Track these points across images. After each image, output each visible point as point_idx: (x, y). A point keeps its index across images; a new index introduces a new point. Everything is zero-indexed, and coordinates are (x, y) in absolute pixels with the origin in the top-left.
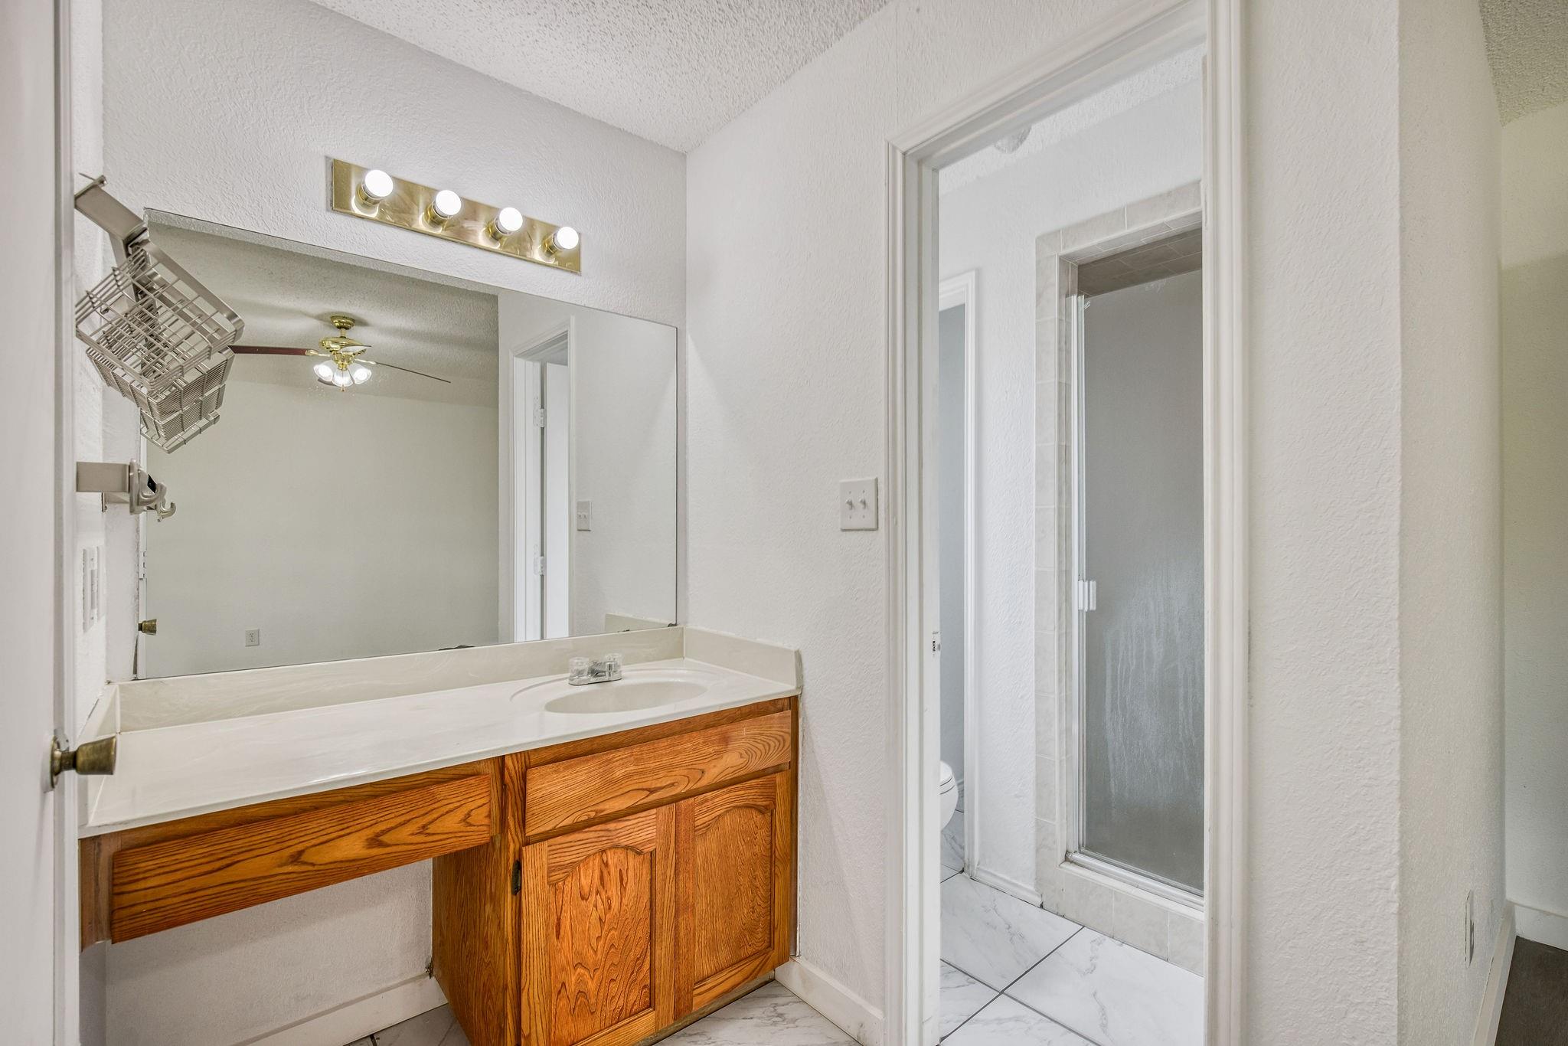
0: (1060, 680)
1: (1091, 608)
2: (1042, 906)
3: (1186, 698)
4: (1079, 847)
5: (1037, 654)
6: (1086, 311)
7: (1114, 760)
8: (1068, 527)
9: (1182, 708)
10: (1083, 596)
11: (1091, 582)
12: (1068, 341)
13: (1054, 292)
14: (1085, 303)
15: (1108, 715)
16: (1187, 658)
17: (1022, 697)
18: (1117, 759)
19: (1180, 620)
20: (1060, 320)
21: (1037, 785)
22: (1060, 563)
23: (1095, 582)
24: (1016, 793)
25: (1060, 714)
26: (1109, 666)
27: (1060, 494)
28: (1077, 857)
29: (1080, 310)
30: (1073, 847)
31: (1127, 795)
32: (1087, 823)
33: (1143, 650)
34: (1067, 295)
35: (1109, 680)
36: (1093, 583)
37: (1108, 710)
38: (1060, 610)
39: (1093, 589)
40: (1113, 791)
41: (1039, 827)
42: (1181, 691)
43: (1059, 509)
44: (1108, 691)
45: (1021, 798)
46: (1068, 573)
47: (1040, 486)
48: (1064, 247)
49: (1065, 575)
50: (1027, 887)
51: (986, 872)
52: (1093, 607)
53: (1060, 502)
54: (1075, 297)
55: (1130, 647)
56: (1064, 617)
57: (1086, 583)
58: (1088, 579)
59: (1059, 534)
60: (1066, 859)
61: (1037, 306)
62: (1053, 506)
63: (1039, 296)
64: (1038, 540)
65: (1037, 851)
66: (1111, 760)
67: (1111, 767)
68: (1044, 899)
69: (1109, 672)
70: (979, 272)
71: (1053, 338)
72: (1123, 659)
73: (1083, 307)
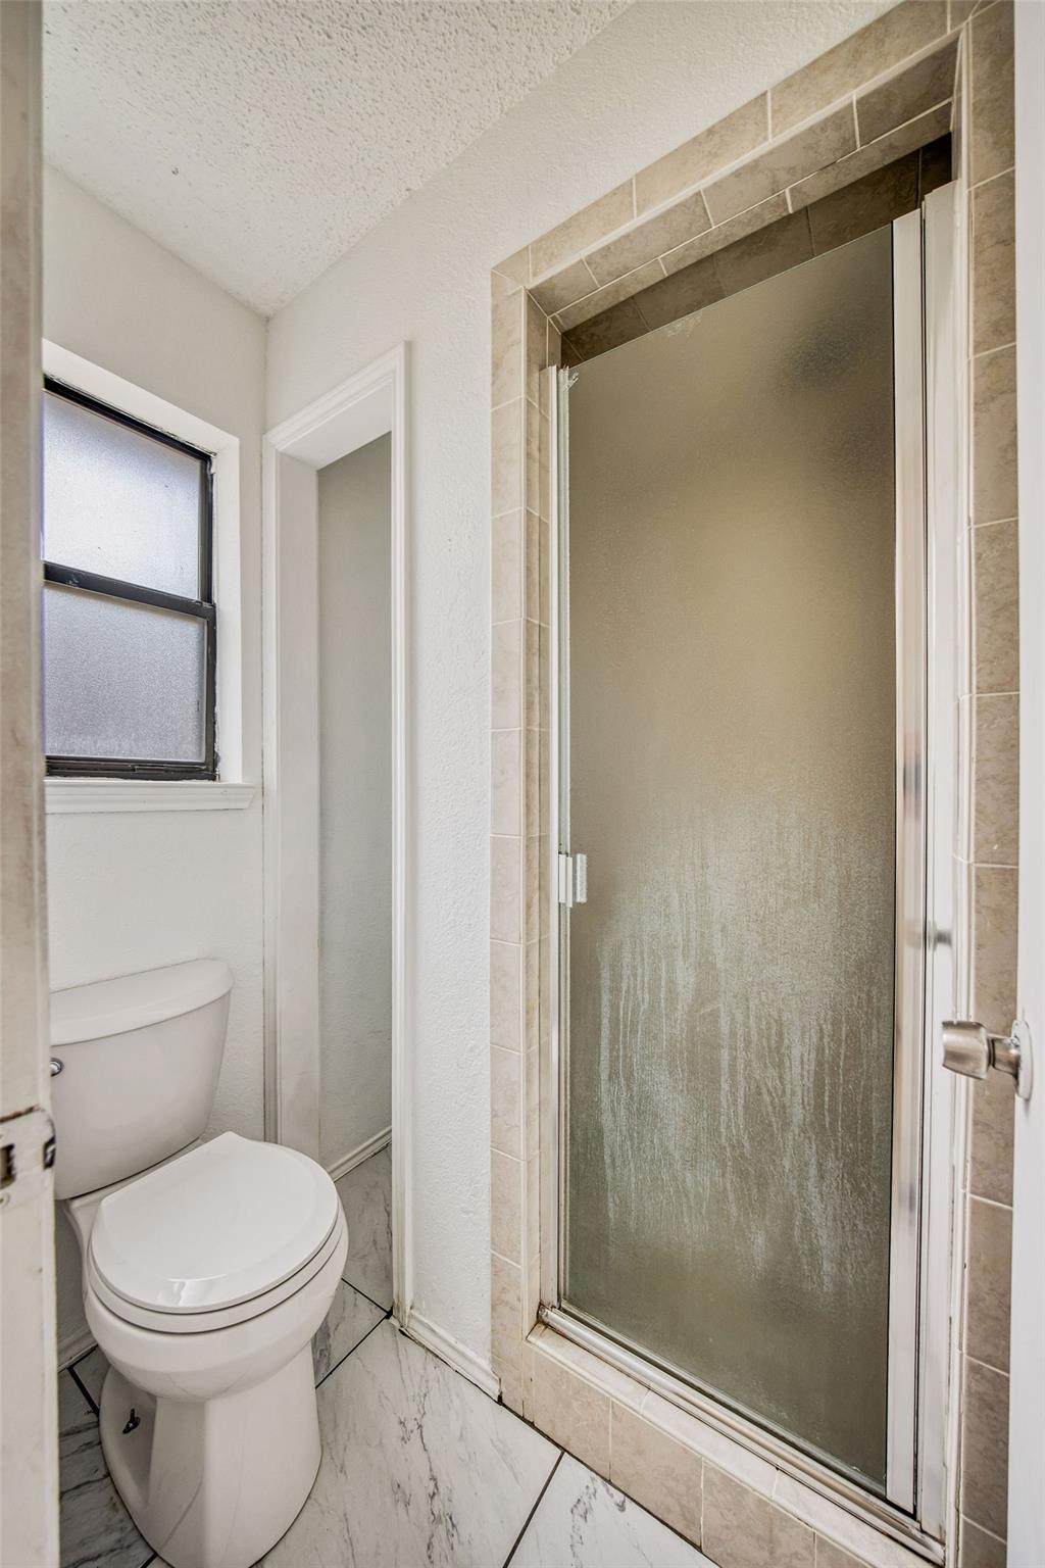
0: (528, 1025)
1: (578, 900)
2: (500, 1401)
3: (732, 1066)
4: (559, 1300)
5: (494, 980)
6: (571, 390)
7: (613, 1161)
8: (544, 765)
9: (725, 1086)
10: (566, 880)
11: (579, 856)
12: (543, 448)
13: (519, 356)
14: (570, 377)
15: (604, 1086)
16: (735, 997)
17: (471, 1050)
18: (618, 1162)
19: (723, 929)
20: (529, 404)
21: (493, 1201)
22: (528, 825)
23: (584, 857)
24: (463, 1205)
25: (528, 1081)
26: (606, 997)
27: (529, 707)
28: (554, 1316)
29: (561, 390)
30: (551, 1297)
31: (632, 1224)
32: (572, 1261)
33: (660, 979)
34: (542, 367)
35: (605, 1022)
36: (581, 858)
37: (604, 1076)
38: (529, 906)
39: (581, 871)
40: (611, 1215)
41: (497, 1270)
42: (725, 1054)
43: (528, 732)
44: (604, 1043)
45: (471, 1215)
46: (543, 840)
47: (499, 694)
48: (535, 274)
49: (536, 843)
50: (479, 1364)
51: (422, 1323)
52: (582, 898)
53: (529, 721)
54: (555, 367)
55: (640, 971)
56: (537, 917)
57: (570, 859)
58: (574, 853)
59: (528, 776)
60: (539, 1320)
61: (493, 384)
62: (518, 727)
63: (496, 365)
64: (496, 787)
65: (493, 1308)
66: (608, 1160)
67: (609, 1172)
68: (504, 1390)
69: (606, 1011)
70: (409, 347)
71: (517, 435)
72: (627, 991)
73: (566, 384)
